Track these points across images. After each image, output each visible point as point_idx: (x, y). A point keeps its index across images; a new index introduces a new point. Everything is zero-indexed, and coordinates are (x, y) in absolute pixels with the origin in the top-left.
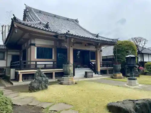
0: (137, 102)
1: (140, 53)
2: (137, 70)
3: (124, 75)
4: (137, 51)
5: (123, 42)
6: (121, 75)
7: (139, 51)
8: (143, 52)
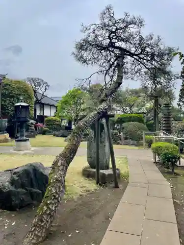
0: (16, 170)
1: (38, 103)
2: (33, 128)
3: (12, 136)
4: (35, 99)
5: (13, 82)
6: (7, 135)
7: (37, 100)
8: (43, 101)
